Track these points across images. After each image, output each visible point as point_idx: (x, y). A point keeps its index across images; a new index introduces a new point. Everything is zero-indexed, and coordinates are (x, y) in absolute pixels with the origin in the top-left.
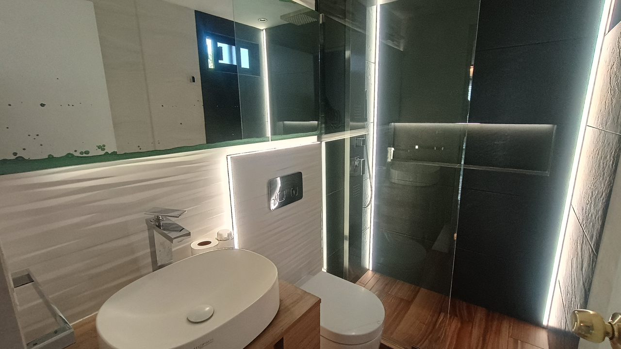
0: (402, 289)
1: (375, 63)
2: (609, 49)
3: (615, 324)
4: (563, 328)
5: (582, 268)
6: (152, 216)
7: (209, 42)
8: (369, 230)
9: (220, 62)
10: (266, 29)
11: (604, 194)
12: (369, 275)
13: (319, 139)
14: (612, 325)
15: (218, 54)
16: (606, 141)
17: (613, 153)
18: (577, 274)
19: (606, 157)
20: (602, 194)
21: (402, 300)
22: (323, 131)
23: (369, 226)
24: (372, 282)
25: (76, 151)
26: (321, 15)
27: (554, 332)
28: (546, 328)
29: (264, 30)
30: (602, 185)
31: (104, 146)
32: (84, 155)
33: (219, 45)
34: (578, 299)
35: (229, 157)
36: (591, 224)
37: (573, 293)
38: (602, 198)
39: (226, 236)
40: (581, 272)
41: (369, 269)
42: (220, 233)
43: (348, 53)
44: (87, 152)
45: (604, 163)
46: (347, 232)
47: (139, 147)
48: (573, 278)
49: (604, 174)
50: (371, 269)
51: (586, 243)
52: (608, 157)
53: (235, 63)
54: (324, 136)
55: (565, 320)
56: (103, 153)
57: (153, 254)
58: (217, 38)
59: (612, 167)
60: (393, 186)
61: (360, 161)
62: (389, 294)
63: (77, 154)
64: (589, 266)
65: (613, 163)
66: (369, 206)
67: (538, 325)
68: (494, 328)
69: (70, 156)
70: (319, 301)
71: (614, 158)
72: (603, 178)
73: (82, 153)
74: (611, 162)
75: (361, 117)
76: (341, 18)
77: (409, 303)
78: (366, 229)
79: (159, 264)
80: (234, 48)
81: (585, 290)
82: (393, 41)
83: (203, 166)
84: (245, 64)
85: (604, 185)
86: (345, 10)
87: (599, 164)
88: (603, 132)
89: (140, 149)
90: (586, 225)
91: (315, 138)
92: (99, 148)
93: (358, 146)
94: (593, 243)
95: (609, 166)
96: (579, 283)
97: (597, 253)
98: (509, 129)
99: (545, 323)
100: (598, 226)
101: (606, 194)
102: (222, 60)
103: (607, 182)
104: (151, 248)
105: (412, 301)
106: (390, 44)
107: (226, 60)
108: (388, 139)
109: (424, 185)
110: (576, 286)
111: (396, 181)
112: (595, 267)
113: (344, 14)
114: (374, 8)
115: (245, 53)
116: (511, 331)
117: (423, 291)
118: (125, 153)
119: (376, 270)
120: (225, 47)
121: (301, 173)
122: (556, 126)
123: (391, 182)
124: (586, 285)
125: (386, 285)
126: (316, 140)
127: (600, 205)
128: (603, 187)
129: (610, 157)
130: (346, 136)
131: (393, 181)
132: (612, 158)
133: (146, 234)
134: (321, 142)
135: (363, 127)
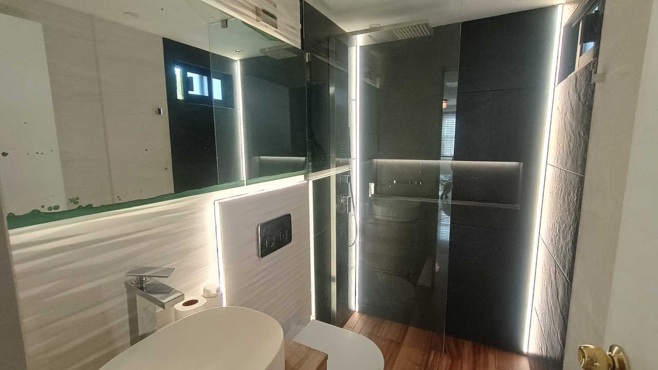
0: (391, 330)
1: (356, 100)
2: (560, 99)
3: (614, 356)
4: (544, 354)
5: (558, 296)
6: (133, 278)
7: (178, 71)
8: (354, 270)
9: (190, 92)
10: (240, 60)
11: (572, 227)
12: (356, 318)
13: (306, 178)
14: (612, 357)
15: (188, 84)
16: (568, 180)
17: (576, 191)
18: (553, 302)
19: (569, 195)
20: (570, 228)
21: (392, 341)
22: (310, 170)
23: (354, 265)
24: (359, 326)
25: (43, 207)
26: (307, 54)
27: (534, 359)
28: (527, 355)
29: (239, 61)
30: (569, 219)
31: (78, 198)
32: (54, 211)
33: (189, 74)
34: (557, 326)
35: (217, 203)
36: (562, 254)
37: (551, 320)
38: (570, 232)
39: (215, 292)
40: (557, 300)
41: (355, 311)
42: (207, 288)
43: (332, 90)
44: (57, 207)
45: (568, 200)
46: (334, 273)
47: (118, 197)
48: (550, 307)
49: (569, 209)
50: (357, 310)
51: (559, 272)
52: (572, 194)
53: (206, 94)
54: (311, 174)
55: (546, 348)
56: (76, 206)
57: (133, 321)
58: (187, 68)
59: (577, 204)
60: (377, 222)
61: (346, 199)
62: (378, 336)
63: (45, 210)
64: (565, 294)
65: (577, 200)
66: (354, 245)
67: (519, 353)
68: (482, 361)
69: (36, 213)
70: (327, 357)
71: (577, 195)
72: (569, 213)
73: (50, 209)
74: (575, 199)
75: (345, 153)
76: (324, 57)
77: (399, 344)
78: (352, 268)
79: (140, 333)
80: (205, 78)
81: (563, 318)
82: (371, 78)
83: (188, 214)
84: (218, 95)
85: (571, 219)
86: (328, 49)
87: (564, 200)
88: (564, 172)
89: (120, 200)
90: (557, 256)
91: (302, 177)
92: (72, 202)
93: (344, 183)
94: (566, 273)
95: (573, 203)
96: (556, 310)
97: (571, 282)
98: (482, 166)
99: (525, 350)
100: (569, 257)
101: (574, 228)
102: (193, 91)
103: (573, 217)
104: (129, 313)
105: (402, 341)
106: (369, 82)
107: (196, 91)
108: (371, 174)
109: (408, 220)
110: (554, 314)
111: (381, 218)
112: (570, 295)
113: (327, 53)
114: (354, 48)
115: (217, 84)
116: (497, 361)
117: (411, 329)
118: (102, 206)
119: (363, 311)
120: (195, 77)
121: (290, 215)
122: (522, 164)
123: (376, 219)
124: (564, 313)
125: (374, 327)
126: (304, 179)
127: (569, 237)
128: (570, 221)
129: (574, 195)
130: (332, 173)
131: (377, 217)
132: (575, 195)
133: (125, 298)
134: (308, 181)
135: (348, 163)
